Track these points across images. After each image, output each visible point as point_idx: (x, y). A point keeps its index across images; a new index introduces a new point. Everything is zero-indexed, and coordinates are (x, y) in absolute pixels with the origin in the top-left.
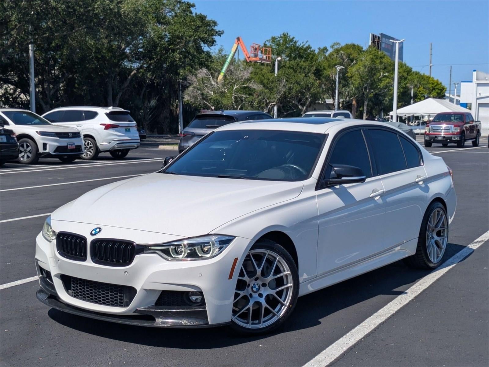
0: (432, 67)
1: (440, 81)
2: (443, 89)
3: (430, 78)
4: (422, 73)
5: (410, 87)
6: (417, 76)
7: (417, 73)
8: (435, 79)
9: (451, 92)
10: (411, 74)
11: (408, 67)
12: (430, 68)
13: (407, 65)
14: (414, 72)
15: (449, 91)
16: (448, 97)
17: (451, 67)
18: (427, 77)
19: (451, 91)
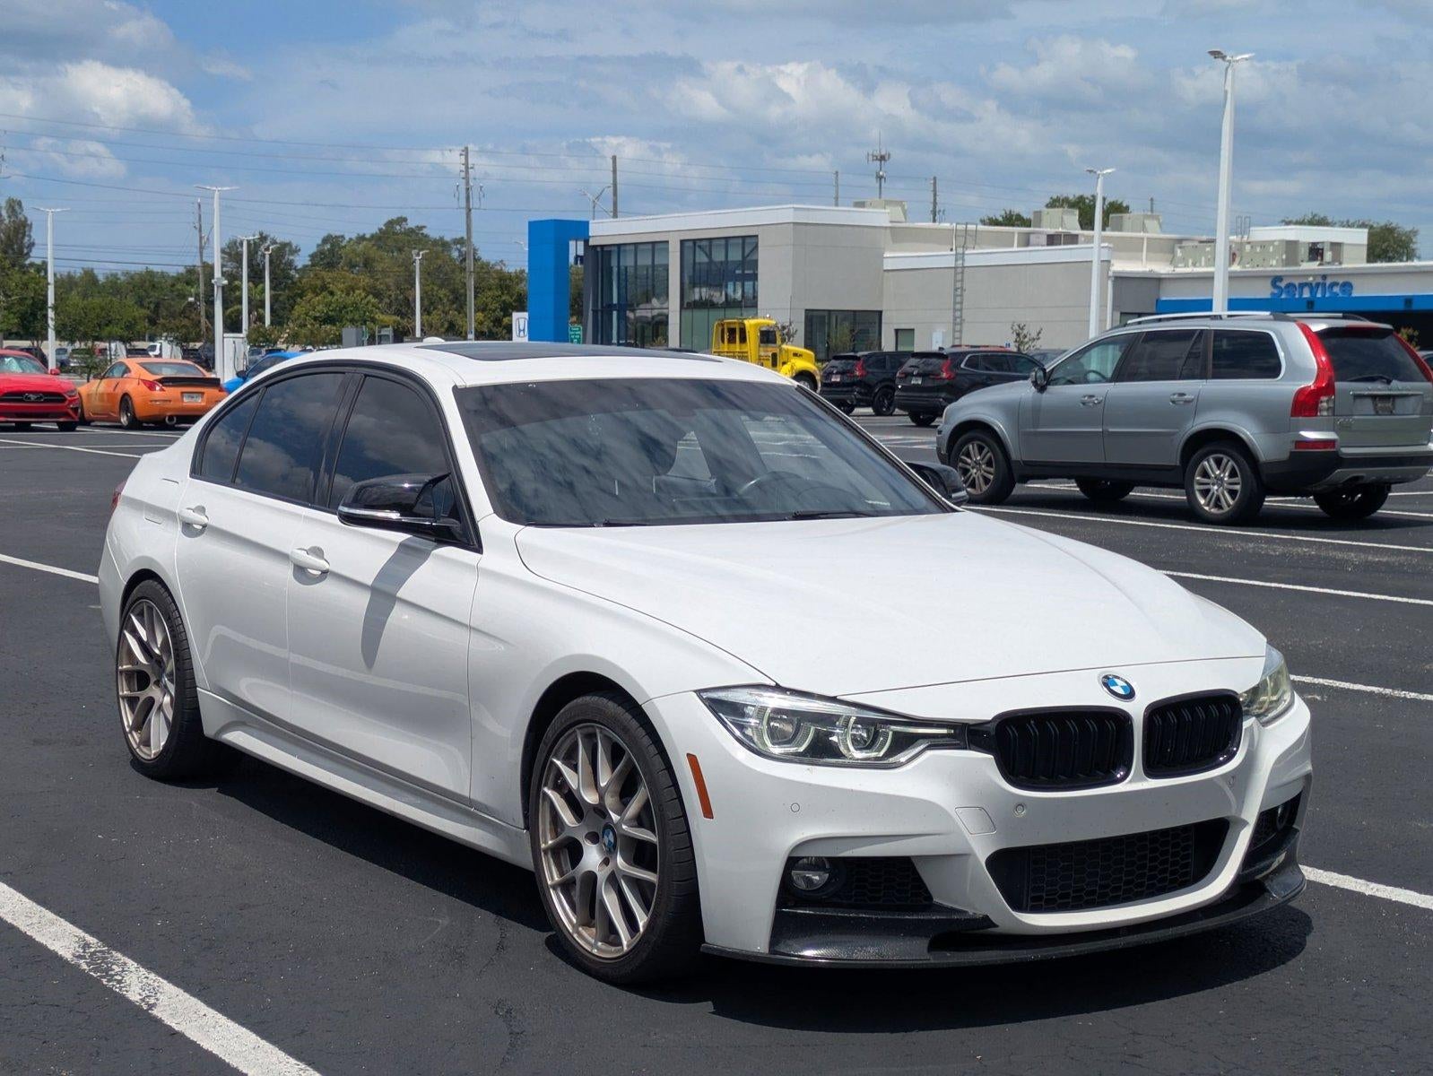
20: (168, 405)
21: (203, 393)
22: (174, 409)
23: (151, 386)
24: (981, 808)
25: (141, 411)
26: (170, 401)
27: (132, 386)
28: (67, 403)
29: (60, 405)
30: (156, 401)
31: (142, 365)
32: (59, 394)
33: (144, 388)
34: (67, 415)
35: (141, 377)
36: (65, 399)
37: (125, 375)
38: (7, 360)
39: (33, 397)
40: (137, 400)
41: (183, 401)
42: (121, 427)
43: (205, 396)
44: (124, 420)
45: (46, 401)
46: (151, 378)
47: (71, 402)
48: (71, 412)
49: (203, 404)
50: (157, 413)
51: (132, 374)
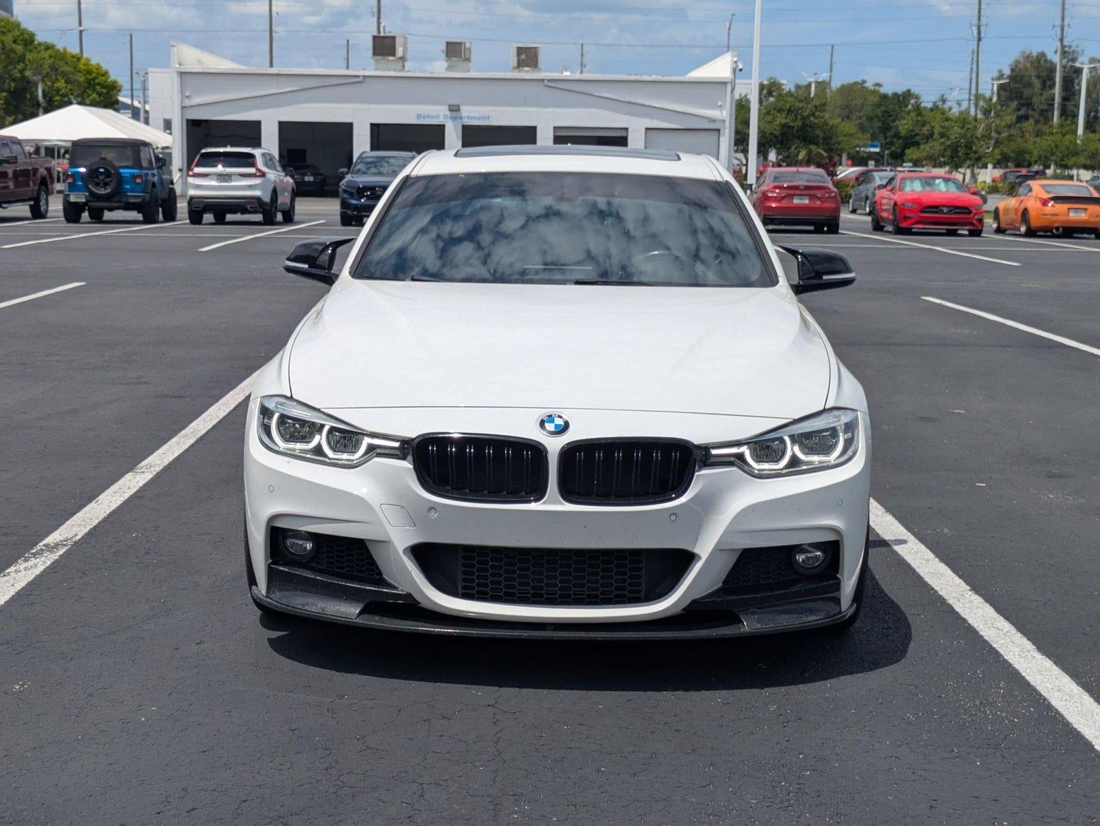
0: (84, 33)
1: (105, 67)
2: (114, 88)
3: (79, 59)
4: (60, 47)
5: (35, 78)
6: (50, 52)
7: (48, 47)
8: (93, 62)
9: (134, 95)
10: (36, 48)
11: (24, 29)
12: (78, 35)
13: (23, 26)
14: (40, 44)
15: (129, 93)
16: (126, 107)
17: (131, 36)
18: (73, 57)
19: (134, 92)
20: (1055, 218)
21: (1086, 209)
22: (1062, 222)
23: (1045, 203)
24: (402, 507)
25: (1035, 223)
26: (1058, 215)
27: (1032, 204)
28: (972, 214)
29: (968, 216)
30: (1046, 215)
31: (1042, 186)
32: (966, 208)
33: (1039, 204)
34: (972, 224)
35: (1038, 196)
36: (971, 212)
37: (1029, 194)
38: (937, 181)
39: (945, 210)
40: (1032, 214)
41: (1068, 215)
42: (1020, 235)
43: (1088, 211)
44: (1023, 229)
45: (956, 213)
46: (1046, 196)
47: (976, 214)
48: (975, 222)
49: (1086, 218)
50: (1046, 224)
51: (1033, 193)
